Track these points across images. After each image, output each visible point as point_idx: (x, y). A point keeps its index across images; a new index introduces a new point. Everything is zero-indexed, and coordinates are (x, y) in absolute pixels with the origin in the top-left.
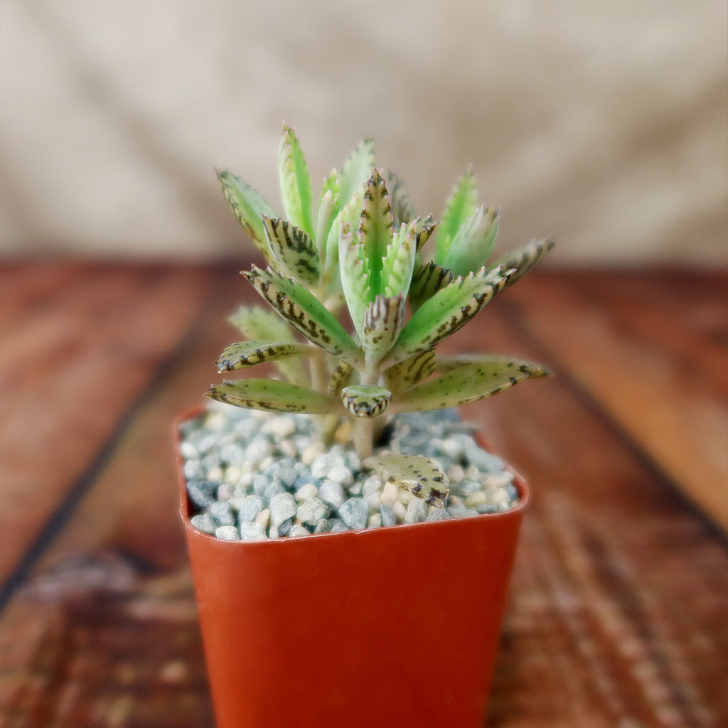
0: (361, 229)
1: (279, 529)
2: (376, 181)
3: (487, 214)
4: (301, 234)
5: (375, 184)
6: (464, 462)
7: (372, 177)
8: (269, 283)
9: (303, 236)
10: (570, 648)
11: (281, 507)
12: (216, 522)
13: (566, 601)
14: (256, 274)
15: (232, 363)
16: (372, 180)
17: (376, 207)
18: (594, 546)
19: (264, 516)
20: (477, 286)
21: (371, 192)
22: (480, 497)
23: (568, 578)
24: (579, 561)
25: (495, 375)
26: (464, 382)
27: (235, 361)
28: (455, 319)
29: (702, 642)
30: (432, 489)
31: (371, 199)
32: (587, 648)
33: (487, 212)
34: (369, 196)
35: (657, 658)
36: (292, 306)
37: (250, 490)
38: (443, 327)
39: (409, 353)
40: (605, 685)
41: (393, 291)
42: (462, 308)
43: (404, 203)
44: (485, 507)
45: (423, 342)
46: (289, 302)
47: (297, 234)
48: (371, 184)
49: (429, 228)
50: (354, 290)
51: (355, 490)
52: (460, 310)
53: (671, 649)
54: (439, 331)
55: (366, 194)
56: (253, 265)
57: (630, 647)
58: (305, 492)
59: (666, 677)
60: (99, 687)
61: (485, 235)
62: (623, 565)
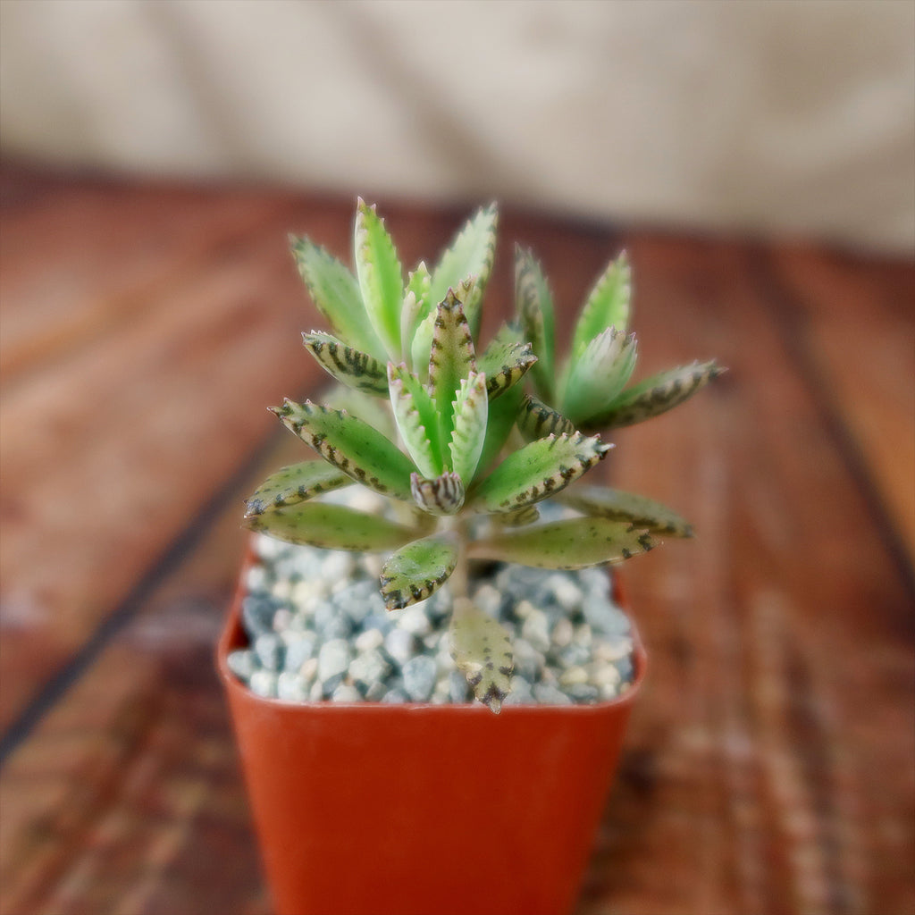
0: (432, 360)
1: (325, 685)
2: (451, 306)
3: (615, 341)
4: (357, 356)
5: (448, 309)
6: (577, 618)
7: (445, 301)
8: (305, 422)
9: (361, 359)
10: (723, 813)
11: (332, 657)
12: (257, 664)
13: (737, 746)
14: (288, 411)
15: (263, 506)
16: (446, 304)
17: (451, 337)
18: (797, 674)
19: (309, 667)
20: (567, 455)
21: (443, 318)
22: (578, 676)
23: (750, 714)
24: (771, 692)
25: (609, 539)
26: (572, 540)
27: (267, 503)
28: (535, 490)
29: (893, 832)
30: (493, 684)
31: (443, 326)
32: (745, 814)
33: (615, 338)
34: (440, 323)
35: (829, 844)
36: (331, 451)
37: (310, 624)
38: (523, 496)
39: (489, 511)
40: (750, 868)
41: (458, 449)
42: (545, 479)
43: (530, 295)
44: (582, 690)
45: (503, 505)
46: (329, 447)
47: (352, 357)
48: (442, 308)
49: (523, 364)
50: (411, 441)
51: (430, 642)
52: (542, 482)
53: (850, 833)
54: (518, 499)
55: (438, 321)
56: (285, 399)
57: (799, 823)
58: (367, 640)
59: (832, 872)
60: (178, 766)
61: (614, 364)
62: (826, 706)
